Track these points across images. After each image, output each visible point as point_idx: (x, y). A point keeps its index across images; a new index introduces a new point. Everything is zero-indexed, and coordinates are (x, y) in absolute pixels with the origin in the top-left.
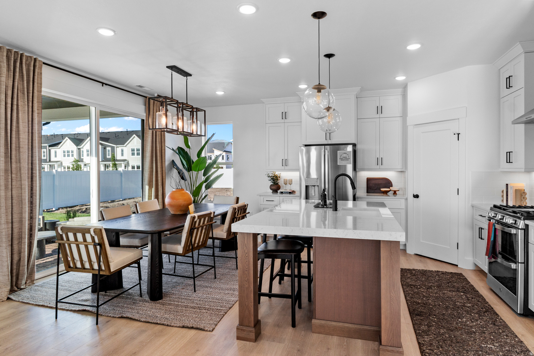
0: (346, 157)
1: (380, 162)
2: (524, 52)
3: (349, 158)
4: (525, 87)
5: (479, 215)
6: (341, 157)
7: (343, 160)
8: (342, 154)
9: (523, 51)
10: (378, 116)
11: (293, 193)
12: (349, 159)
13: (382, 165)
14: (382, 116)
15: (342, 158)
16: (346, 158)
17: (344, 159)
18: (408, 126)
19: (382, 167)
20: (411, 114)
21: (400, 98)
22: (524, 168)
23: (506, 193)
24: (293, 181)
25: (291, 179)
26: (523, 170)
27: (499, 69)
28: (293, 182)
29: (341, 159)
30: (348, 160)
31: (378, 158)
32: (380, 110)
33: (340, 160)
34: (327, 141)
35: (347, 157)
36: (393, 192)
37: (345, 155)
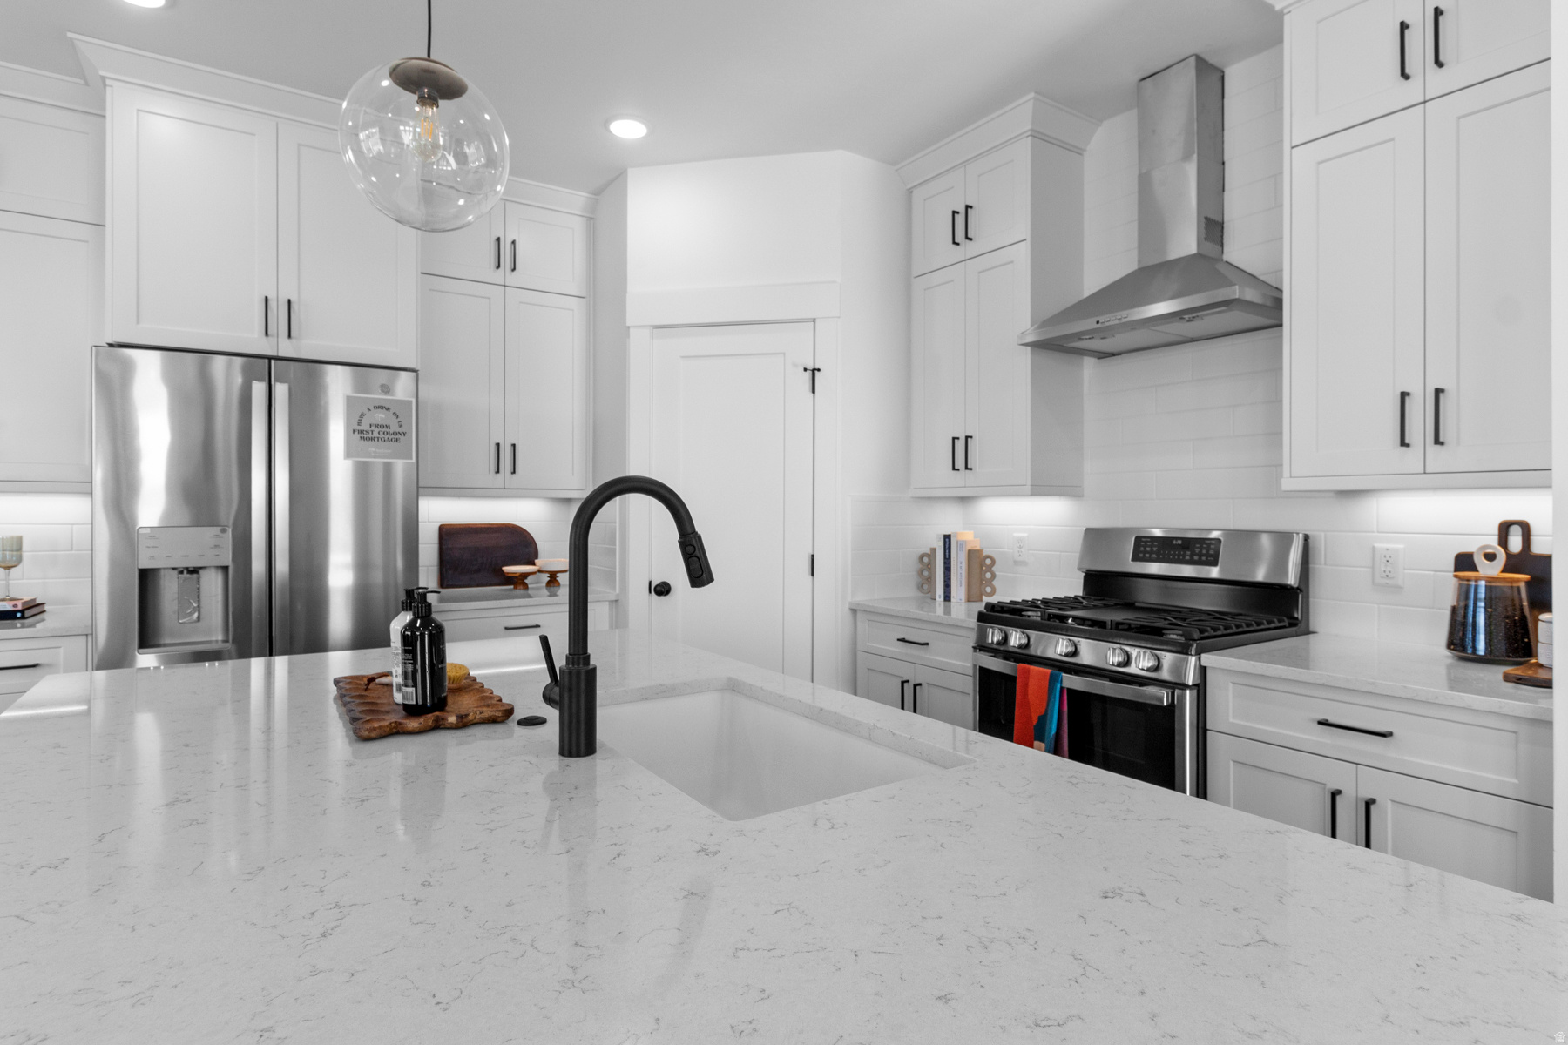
0: (388, 427)
1: (505, 459)
2: (1029, 133)
3: (401, 430)
4: (1032, 237)
5: (898, 640)
6: (359, 424)
7: (372, 439)
8: (366, 411)
9: (1029, 127)
10: (498, 277)
11: (27, 613)
12: (402, 438)
13: (514, 472)
14: (512, 279)
15: (365, 426)
16: (385, 430)
17: (376, 435)
18: (631, 330)
19: (514, 481)
20: (640, 286)
21: (575, 227)
22: (1029, 483)
23: (945, 563)
24: (25, 547)
25: (16, 534)
26: (1028, 488)
27: (909, 187)
28: (26, 555)
29: (360, 432)
30: (397, 440)
31: (498, 445)
32: (504, 256)
33: (357, 435)
34: (272, 340)
35: (394, 428)
36: (546, 578)
37: (380, 417)
